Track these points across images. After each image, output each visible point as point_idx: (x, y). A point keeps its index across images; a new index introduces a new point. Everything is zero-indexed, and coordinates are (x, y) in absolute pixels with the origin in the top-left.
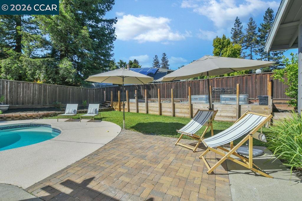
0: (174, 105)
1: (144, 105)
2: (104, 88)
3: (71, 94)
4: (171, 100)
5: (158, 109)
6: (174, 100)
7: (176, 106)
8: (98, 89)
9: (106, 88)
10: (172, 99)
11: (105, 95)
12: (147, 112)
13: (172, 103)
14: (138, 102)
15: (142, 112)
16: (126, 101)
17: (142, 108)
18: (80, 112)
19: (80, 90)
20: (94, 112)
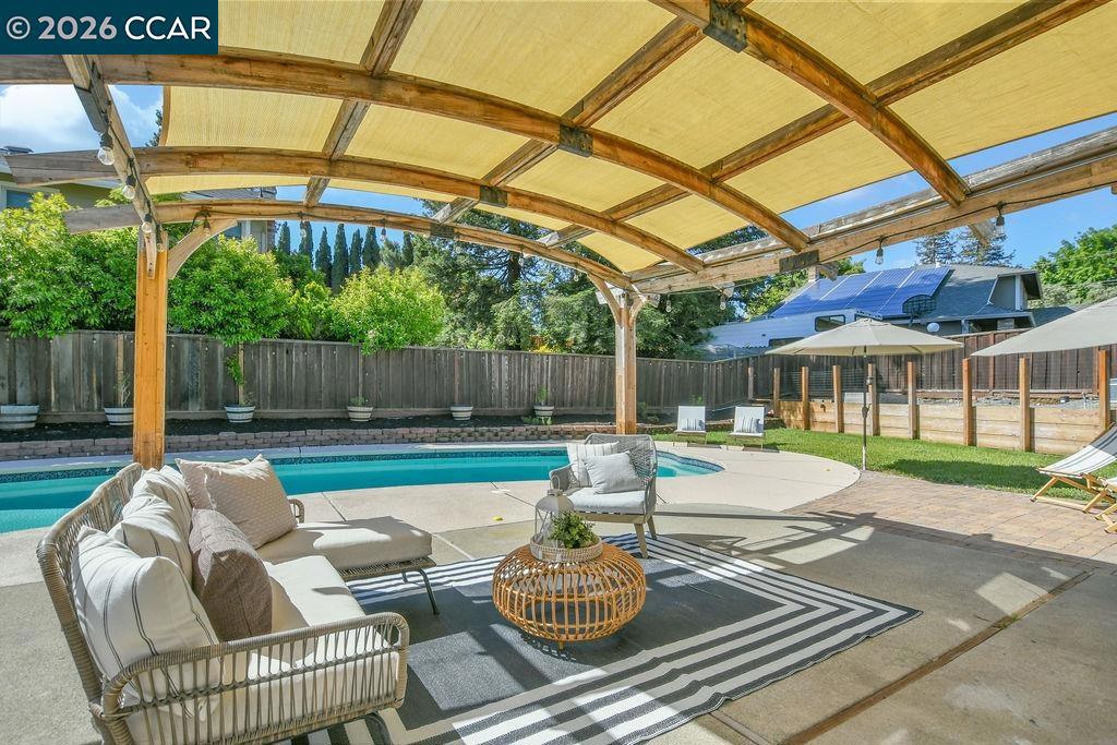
0: (1030, 414)
1: (904, 411)
2: (748, 359)
3: (663, 381)
4: (1015, 396)
5: (961, 426)
6: (1031, 396)
7: (1037, 418)
8: (730, 362)
9: (753, 358)
10: (1022, 390)
11: (751, 379)
12: (916, 436)
13: (1021, 406)
14: (878, 403)
15: (894, 435)
16: (832, 397)
17: (893, 422)
18: (716, 429)
19: (685, 369)
20: (754, 428)
